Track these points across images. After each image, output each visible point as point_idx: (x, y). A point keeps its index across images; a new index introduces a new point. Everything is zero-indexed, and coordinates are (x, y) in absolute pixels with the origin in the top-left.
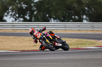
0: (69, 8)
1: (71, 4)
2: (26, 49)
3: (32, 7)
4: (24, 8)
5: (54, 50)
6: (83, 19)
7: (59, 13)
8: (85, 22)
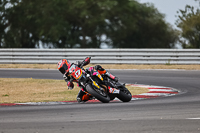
1: (76, 12)
5: (107, 102)
6: (100, 42)
7: (54, 30)
8: (104, 47)
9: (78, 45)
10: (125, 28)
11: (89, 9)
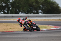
0: (31, 6)
1: (32, 3)
2: (5, 31)
3: (9, 5)
4: (4, 6)
6: (39, 12)
7: (25, 9)
8: (40, 14)
9: (32, 13)
10: (47, 8)
11: (36, 2)
